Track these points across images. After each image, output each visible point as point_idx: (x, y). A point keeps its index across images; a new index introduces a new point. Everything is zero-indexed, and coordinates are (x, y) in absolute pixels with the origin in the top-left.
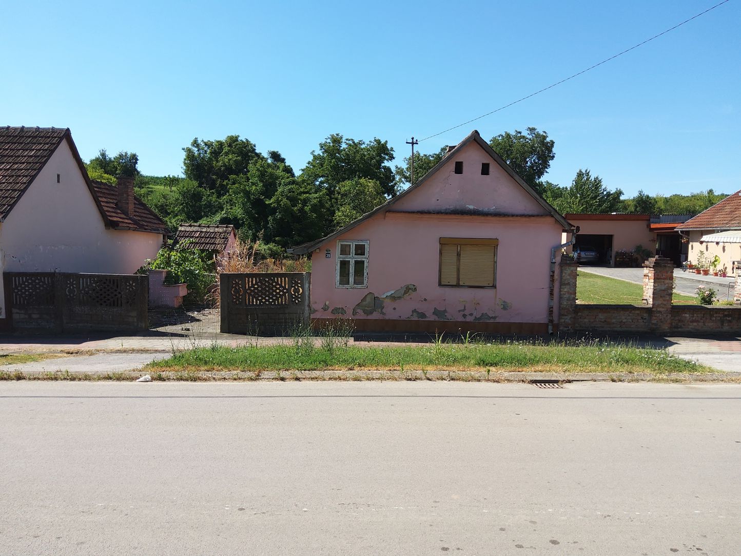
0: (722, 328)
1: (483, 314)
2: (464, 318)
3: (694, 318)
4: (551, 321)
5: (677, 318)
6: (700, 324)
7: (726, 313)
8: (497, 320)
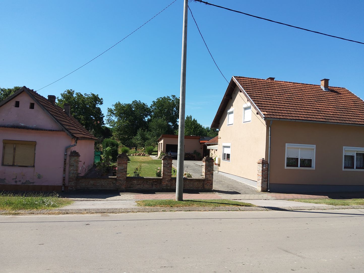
0: (152, 188)
1: (26, 181)
2: (16, 183)
3: (139, 183)
4: (64, 185)
5: (130, 183)
6: (141, 186)
7: (154, 181)
8: (35, 184)
